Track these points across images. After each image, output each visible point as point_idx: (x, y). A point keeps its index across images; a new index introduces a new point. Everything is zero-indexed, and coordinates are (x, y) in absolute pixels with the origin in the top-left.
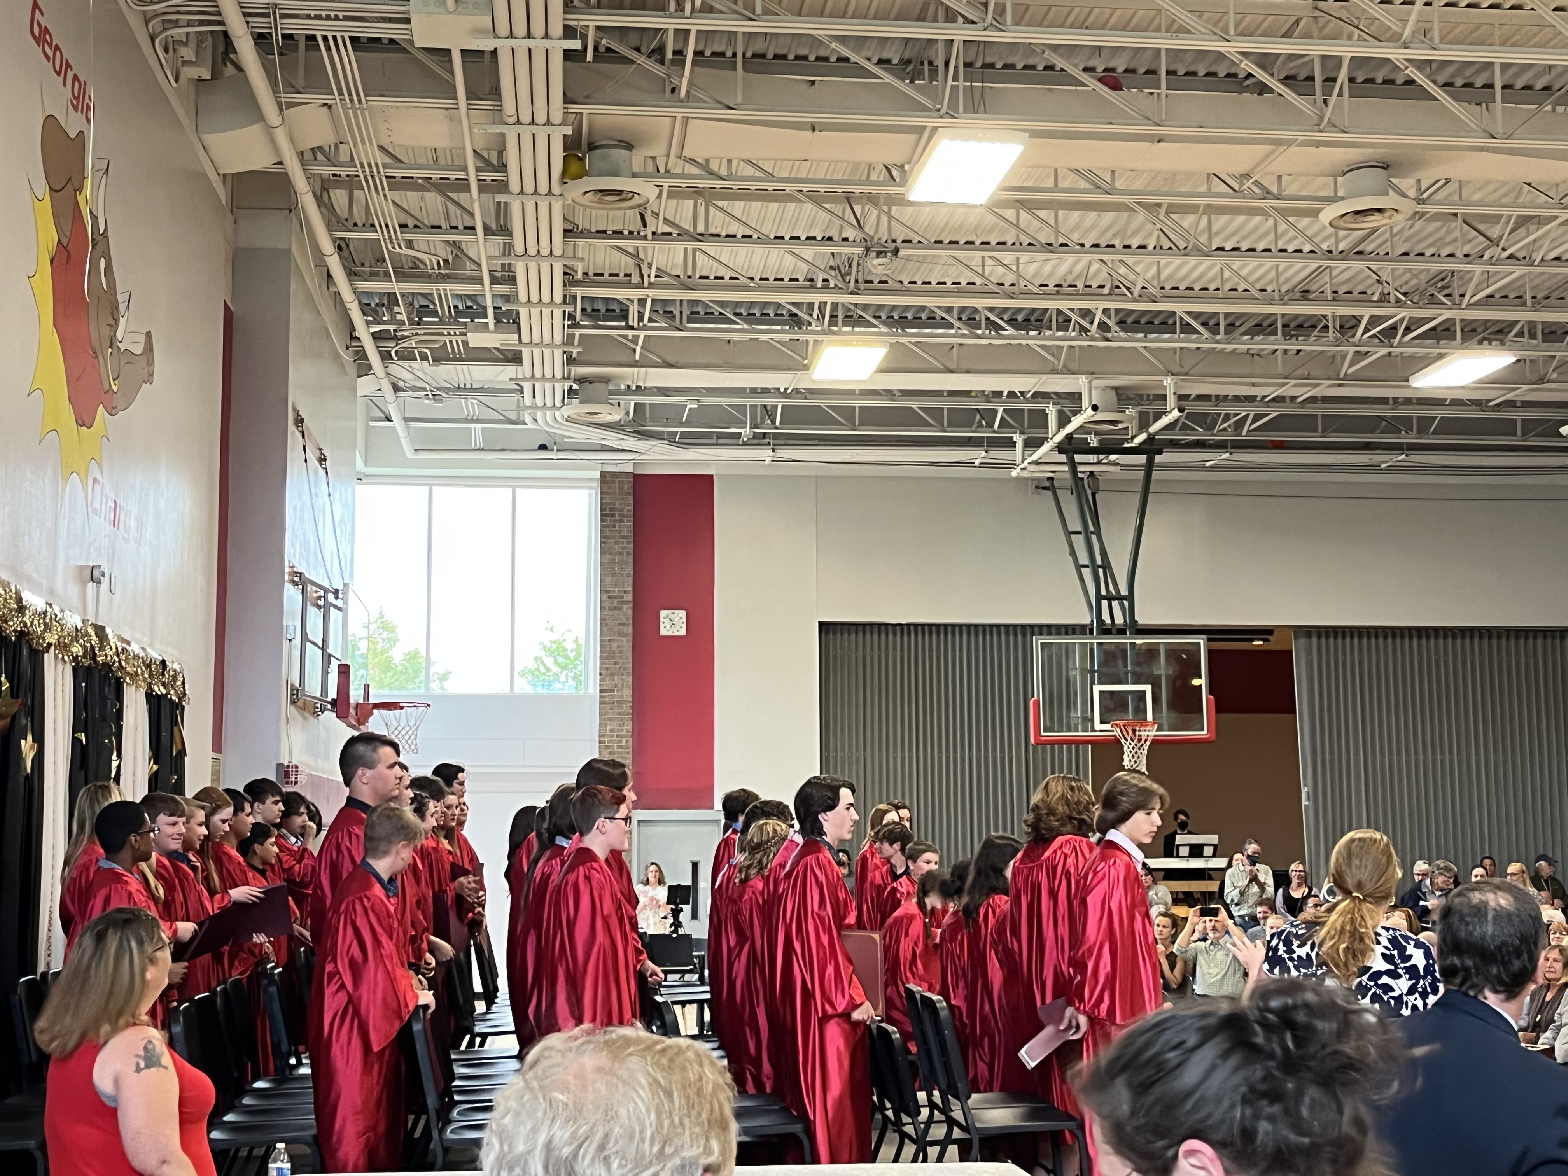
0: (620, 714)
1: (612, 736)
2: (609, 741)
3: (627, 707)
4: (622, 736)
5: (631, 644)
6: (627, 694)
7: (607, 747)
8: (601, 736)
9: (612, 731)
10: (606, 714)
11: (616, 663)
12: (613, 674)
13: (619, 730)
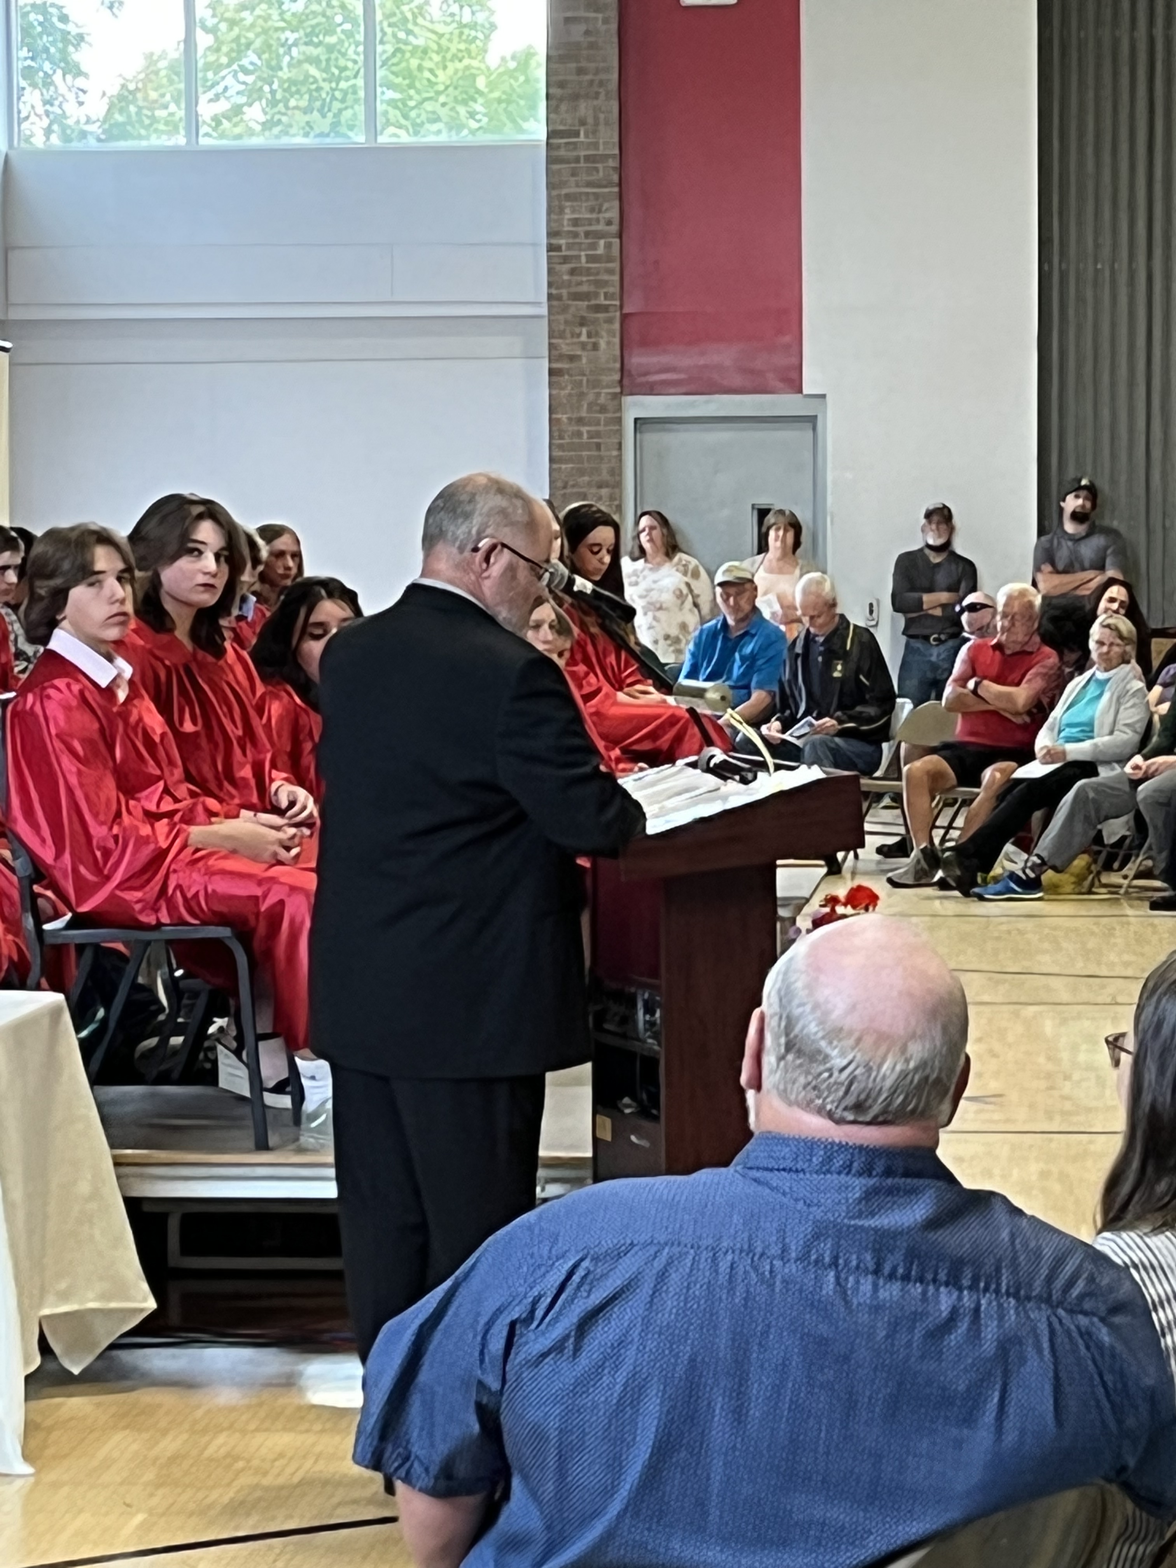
0: (589, 184)
1: (576, 235)
2: (570, 247)
3: (607, 170)
4: (599, 235)
5: (614, 26)
6: (609, 138)
7: (566, 260)
8: (551, 234)
9: (575, 222)
10: (562, 184)
11: (580, 71)
12: (575, 97)
13: (590, 222)
